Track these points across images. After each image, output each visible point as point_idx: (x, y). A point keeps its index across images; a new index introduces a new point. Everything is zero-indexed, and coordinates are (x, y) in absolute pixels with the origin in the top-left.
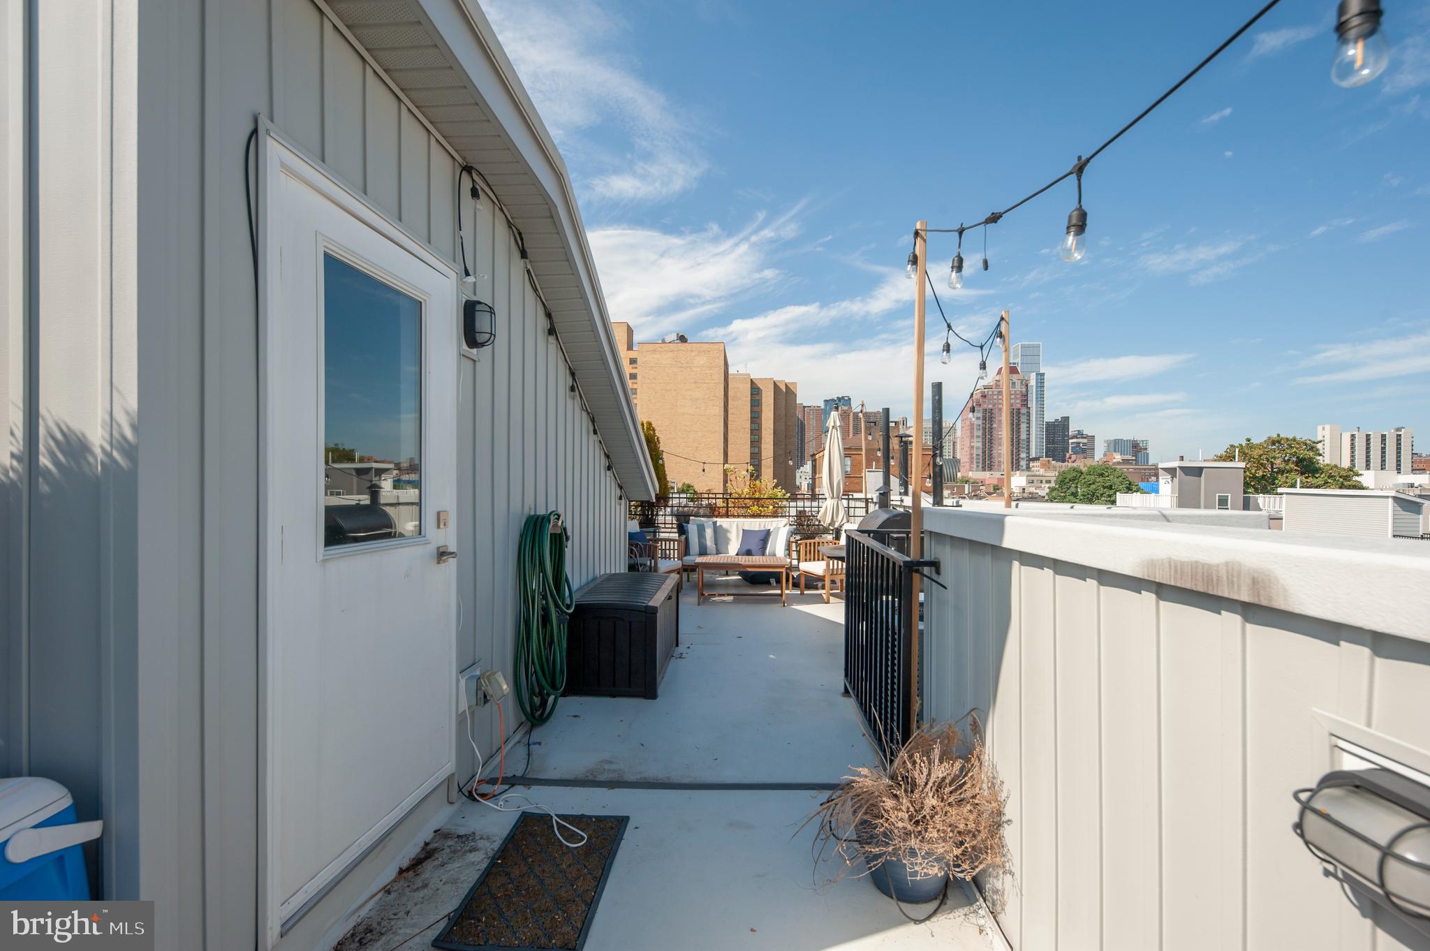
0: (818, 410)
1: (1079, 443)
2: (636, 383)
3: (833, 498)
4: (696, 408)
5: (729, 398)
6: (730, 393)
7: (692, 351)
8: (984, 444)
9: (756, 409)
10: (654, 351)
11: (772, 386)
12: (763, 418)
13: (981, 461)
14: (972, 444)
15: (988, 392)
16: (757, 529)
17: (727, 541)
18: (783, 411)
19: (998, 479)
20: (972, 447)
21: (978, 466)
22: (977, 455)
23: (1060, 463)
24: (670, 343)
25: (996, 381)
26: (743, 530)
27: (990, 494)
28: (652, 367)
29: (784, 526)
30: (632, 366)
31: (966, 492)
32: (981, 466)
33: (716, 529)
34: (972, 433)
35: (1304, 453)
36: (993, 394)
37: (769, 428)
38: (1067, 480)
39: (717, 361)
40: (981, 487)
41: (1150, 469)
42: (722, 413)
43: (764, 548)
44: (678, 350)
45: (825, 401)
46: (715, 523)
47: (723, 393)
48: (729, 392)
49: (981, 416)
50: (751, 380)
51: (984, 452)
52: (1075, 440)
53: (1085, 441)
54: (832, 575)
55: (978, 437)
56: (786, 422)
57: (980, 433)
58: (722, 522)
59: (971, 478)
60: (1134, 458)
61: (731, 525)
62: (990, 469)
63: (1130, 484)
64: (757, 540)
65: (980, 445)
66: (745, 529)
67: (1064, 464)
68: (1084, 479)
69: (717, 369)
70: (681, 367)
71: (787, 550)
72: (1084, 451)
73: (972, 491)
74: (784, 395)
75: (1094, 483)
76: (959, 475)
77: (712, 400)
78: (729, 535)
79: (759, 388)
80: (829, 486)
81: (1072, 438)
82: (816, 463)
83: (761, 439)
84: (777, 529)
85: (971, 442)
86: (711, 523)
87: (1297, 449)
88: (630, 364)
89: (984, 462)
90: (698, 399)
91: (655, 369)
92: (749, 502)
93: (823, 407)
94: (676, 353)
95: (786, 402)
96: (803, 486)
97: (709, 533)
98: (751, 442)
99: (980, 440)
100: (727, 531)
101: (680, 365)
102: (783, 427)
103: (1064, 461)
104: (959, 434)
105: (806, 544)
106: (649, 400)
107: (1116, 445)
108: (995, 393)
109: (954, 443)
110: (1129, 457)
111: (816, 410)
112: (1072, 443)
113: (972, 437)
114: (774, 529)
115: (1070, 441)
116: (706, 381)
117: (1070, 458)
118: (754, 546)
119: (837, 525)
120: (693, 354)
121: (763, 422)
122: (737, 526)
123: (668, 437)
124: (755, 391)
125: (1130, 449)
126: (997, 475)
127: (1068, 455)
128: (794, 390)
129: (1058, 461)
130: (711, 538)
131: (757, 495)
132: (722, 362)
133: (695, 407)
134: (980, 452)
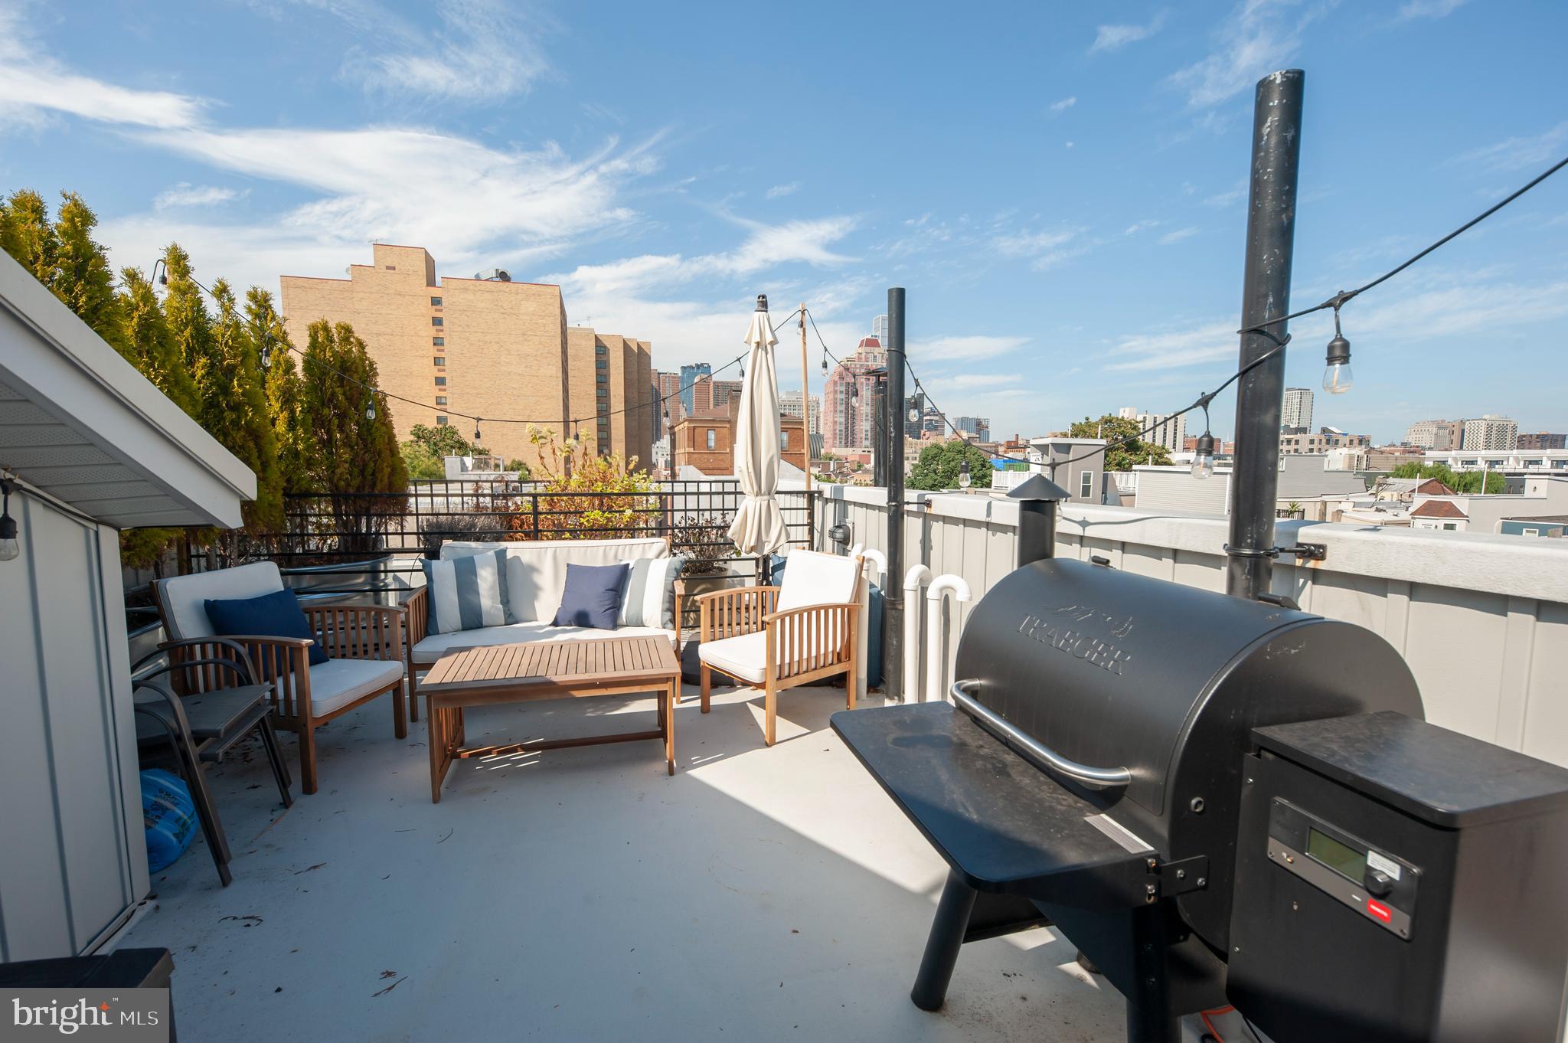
0: (675, 377)
1: (932, 420)
2: (442, 331)
3: (759, 493)
4: (526, 367)
5: (569, 357)
6: (570, 352)
7: (518, 294)
8: (847, 420)
9: (602, 371)
10: (465, 290)
11: (621, 345)
12: (611, 383)
13: (844, 437)
14: (835, 419)
15: (851, 364)
16: (599, 564)
17: (534, 590)
18: (635, 376)
19: (860, 455)
20: (835, 422)
21: (840, 442)
22: (840, 431)
23: (916, 440)
24: (485, 280)
25: (859, 353)
26: (568, 565)
27: (854, 471)
28: (464, 311)
29: (658, 557)
30: (435, 307)
31: (832, 469)
32: (843, 442)
33: (504, 567)
34: (835, 407)
35: (1130, 431)
36: (856, 368)
37: (619, 395)
38: (929, 457)
39: (551, 308)
40: (846, 464)
41: (991, 447)
42: (560, 374)
43: (616, 606)
44: (498, 292)
45: (683, 368)
46: (501, 555)
47: (560, 350)
48: (569, 350)
49: (844, 390)
50: (596, 335)
51: (847, 428)
52: (928, 417)
53: (937, 418)
54: (779, 679)
55: (840, 411)
56: (639, 389)
57: (843, 408)
58: (519, 549)
59: (834, 455)
60: (978, 436)
61: (539, 556)
62: (853, 445)
63: (984, 461)
64: (601, 589)
65: (843, 420)
66: (574, 562)
67: (919, 441)
68: (945, 455)
69: (552, 318)
70: (503, 314)
71: (668, 610)
72: (936, 428)
73: (837, 469)
74: (637, 358)
75: (953, 460)
76: (823, 451)
77: (546, 357)
78: (538, 579)
79: (605, 347)
80: (751, 469)
81: (925, 416)
82: (675, 437)
83: (610, 407)
84: (645, 563)
85: (834, 417)
86: (491, 553)
87: (1125, 428)
88: (432, 305)
89: (846, 439)
90: (528, 355)
91: (468, 313)
92: (586, 502)
93: (680, 375)
94: (496, 294)
95: (638, 364)
96: (659, 463)
97: (486, 578)
98: (598, 411)
99: (843, 415)
100: (532, 569)
101: (502, 310)
102: (636, 395)
103: (919, 438)
104: (822, 409)
105: (713, 601)
106: (462, 354)
107: (964, 422)
108: (858, 366)
109: (817, 418)
110: (974, 435)
111: (673, 377)
112: (927, 420)
113: (835, 411)
114: (637, 562)
115: (925, 418)
116: (539, 333)
117: (924, 435)
118: (595, 607)
119: (767, 550)
120: (519, 297)
121: (612, 388)
122: (555, 558)
123: (490, 402)
124: (601, 350)
125: (974, 428)
126: (859, 451)
127: (922, 432)
128: (647, 351)
129: (914, 437)
130: (492, 588)
131: (599, 487)
132: (558, 311)
133: (525, 365)
134: (843, 428)
